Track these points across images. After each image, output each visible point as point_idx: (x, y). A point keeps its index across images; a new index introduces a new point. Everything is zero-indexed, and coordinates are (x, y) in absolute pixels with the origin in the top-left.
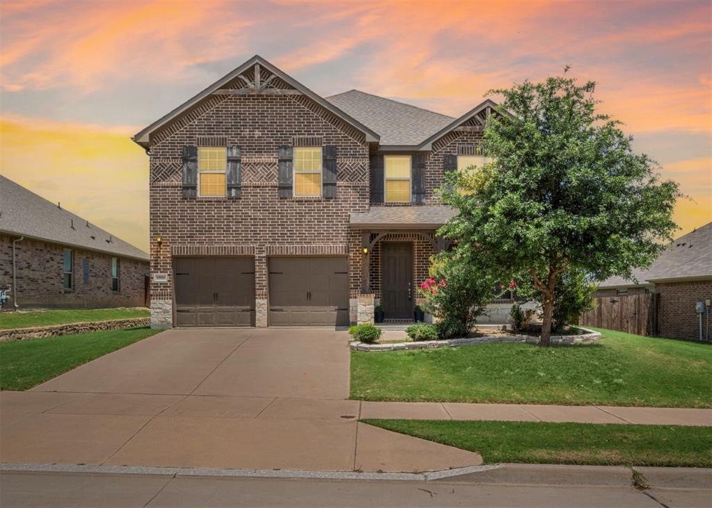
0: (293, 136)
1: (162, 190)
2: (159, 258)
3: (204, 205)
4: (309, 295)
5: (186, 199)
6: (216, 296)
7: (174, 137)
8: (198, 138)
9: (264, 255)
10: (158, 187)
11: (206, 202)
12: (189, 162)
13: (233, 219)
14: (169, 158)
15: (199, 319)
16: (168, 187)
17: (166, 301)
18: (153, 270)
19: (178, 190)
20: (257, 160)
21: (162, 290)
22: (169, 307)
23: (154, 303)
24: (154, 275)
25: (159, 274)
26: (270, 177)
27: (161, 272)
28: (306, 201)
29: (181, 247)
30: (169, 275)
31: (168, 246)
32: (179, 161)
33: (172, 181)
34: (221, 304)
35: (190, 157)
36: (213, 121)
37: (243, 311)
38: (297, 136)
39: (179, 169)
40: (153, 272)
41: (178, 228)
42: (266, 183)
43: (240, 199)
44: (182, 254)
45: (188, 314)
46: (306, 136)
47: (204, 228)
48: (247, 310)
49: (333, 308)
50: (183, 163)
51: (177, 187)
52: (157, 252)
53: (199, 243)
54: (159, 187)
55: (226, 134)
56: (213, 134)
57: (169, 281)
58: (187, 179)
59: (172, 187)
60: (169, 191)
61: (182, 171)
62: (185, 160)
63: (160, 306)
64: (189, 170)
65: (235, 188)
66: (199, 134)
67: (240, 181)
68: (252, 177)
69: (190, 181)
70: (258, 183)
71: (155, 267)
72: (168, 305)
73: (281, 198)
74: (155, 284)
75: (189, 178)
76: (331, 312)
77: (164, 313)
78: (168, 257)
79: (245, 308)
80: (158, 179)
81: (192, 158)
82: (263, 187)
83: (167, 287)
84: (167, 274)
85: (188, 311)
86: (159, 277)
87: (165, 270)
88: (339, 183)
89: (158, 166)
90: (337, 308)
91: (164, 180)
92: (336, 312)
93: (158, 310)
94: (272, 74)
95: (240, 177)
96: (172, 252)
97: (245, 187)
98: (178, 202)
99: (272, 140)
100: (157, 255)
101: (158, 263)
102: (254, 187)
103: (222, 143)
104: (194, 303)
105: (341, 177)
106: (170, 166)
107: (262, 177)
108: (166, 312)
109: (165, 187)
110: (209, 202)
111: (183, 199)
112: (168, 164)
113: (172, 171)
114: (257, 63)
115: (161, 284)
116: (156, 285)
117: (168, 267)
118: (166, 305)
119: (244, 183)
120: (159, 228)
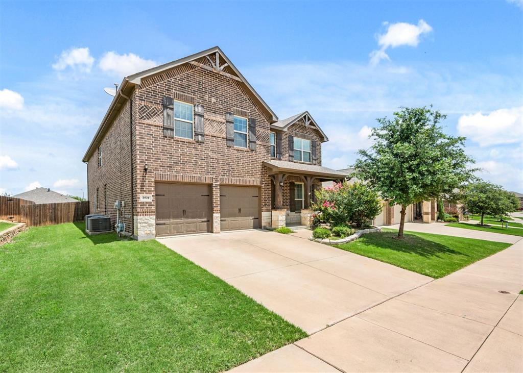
0: (233, 107)
1: (147, 127)
2: (145, 181)
3: (180, 144)
4: (240, 210)
5: (166, 137)
6: (184, 212)
7: (156, 87)
8: (174, 93)
9: (218, 183)
10: (143, 124)
11: (180, 141)
12: (168, 110)
13: (199, 157)
14: (152, 102)
15: (172, 230)
16: (152, 125)
17: (151, 216)
18: (139, 191)
19: (160, 129)
20: (214, 118)
21: (147, 208)
22: (153, 222)
23: (140, 219)
24: (141, 196)
25: (145, 195)
26: (221, 131)
27: (147, 193)
28: (241, 151)
29: (163, 174)
30: (153, 196)
31: (152, 172)
32: (160, 107)
33: (155, 121)
34: (187, 217)
35: (169, 105)
36: (185, 83)
37: (202, 222)
38: (235, 108)
39: (160, 113)
40: (139, 193)
41: (160, 159)
42: (219, 135)
43: (204, 143)
44: (164, 180)
45: (164, 226)
46: (240, 109)
47: (179, 161)
48: (205, 222)
49: (252, 218)
50: (164, 109)
51: (159, 127)
52: (143, 176)
53: (176, 172)
54: (145, 124)
55: (194, 95)
56: (185, 93)
57: (153, 201)
58: (167, 121)
59: (155, 126)
60: (153, 128)
61: (163, 115)
62: (165, 107)
63: (146, 221)
64: (168, 115)
65: (201, 135)
66: (175, 90)
67: (204, 131)
68: (211, 129)
69: (169, 123)
70: (215, 135)
71: (142, 189)
72: (152, 219)
73: (228, 147)
74: (141, 203)
75: (168, 121)
76: (250, 220)
77: (150, 226)
78: (152, 182)
79: (203, 220)
80: (143, 117)
81: (171, 106)
82: (217, 137)
83: (151, 205)
84: (151, 195)
85: (164, 224)
86: (144, 198)
87: (150, 192)
88: (258, 142)
89: (143, 107)
90: (253, 218)
91: (148, 119)
92: (253, 221)
93: (144, 225)
94: (226, 62)
95: (204, 128)
96: (156, 178)
97: (206, 135)
98: (160, 138)
99: (222, 107)
100: (143, 179)
101: (144, 186)
102: (212, 136)
103: (191, 101)
104: (169, 218)
105: (258, 138)
106: (153, 109)
107: (217, 130)
108: (150, 225)
109: (149, 125)
110: (183, 142)
111: (164, 137)
112: (152, 107)
113: (154, 114)
114: (217, 52)
115: (146, 203)
116: (143, 204)
117: (152, 190)
118: (152, 220)
119: (206, 133)
120: (145, 158)
